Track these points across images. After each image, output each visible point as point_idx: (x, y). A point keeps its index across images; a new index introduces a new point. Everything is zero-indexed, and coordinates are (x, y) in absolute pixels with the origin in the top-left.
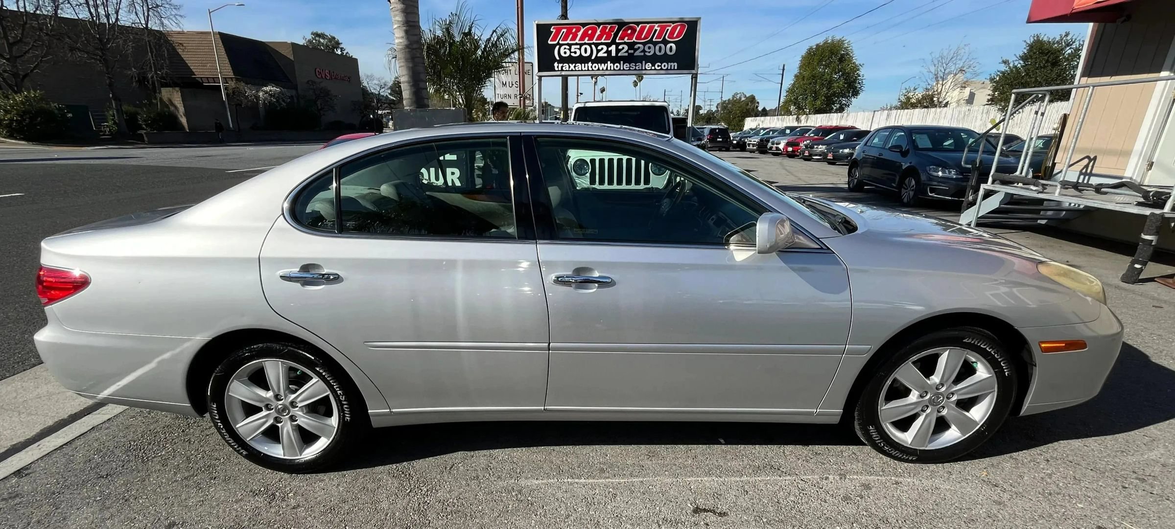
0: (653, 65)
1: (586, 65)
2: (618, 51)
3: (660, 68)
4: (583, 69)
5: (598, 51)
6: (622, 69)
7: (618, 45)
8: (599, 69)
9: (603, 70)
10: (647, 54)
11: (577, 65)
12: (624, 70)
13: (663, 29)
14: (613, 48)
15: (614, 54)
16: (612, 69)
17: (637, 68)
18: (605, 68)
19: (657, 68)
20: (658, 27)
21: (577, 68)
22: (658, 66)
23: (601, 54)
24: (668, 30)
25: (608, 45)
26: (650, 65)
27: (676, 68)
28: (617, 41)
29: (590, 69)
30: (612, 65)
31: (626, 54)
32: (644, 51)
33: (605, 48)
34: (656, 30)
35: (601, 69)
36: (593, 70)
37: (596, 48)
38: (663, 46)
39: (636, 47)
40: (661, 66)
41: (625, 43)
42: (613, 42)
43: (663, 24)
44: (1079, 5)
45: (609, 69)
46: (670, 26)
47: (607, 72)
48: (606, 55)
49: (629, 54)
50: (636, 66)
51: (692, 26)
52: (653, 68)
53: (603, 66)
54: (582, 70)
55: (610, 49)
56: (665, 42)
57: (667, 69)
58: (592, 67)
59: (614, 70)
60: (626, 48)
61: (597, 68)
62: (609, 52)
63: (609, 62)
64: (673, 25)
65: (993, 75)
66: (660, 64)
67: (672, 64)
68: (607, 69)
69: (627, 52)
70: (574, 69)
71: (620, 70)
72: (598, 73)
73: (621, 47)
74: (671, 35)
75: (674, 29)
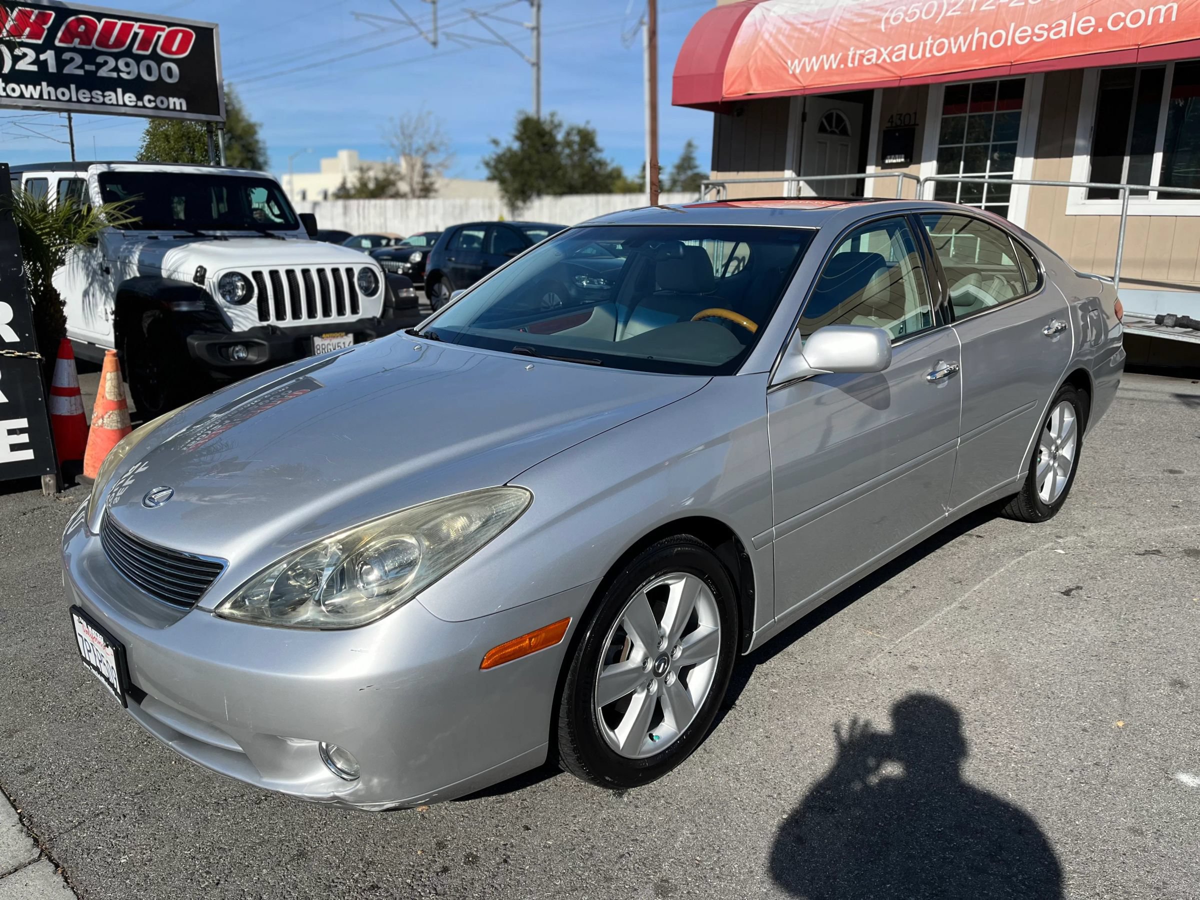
0: (140, 98)
2: (61, 63)
3: (153, 104)
5: (16, 59)
6: (74, 99)
7: (59, 52)
8: (22, 96)
9: (32, 97)
10: (124, 75)
12: (78, 101)
13: (149, 33)
14: (49, 56)
15: (52, 68)
16: (53, 97)
17: (107, 100)
18: (36, 96)
19: (147, 105)
20: (140, 27)
22: (150, 101)
23: (22, 65)
24: (159, 37)
25: (39, 50)
26: (134, 98)
27: (184, 108)
28: (57, 43)
30: (51, 89)
31: (81, 72)
32: (116, 69)
33: (31, 54)
34: (136, 34)
35: (27, 95)
36: (8, 96)
37: (11, 51)
38: (153, 65)
39: (100, 59)
40: (154, 101)
41: (74, 50)
42: (49, 44)
43: (151, 25)
45: (46, 96)
46: (163, 30)
47: (42, 104)
48: (34, 68)
49: (86, 71)
50: (104, 96)
51: (205, 35)
52: (140, 104)
53: (30, 91)
55: (42, 57)
56: (159, 60)
57: (168, 109)
58: (5, 89)
59: (58, 100)
60: (79, 60)
61: (17, 93)
62: (43, 65)
63: (44, 84)
64: (168, 30)
66: (152, 98)
67: (176, 100)
68: (41, 97)
69: (81, 67)
71: (70, 100)
72: (21, 102)
73: (66, 56)
74: (167, 47)
75: (171, 37)
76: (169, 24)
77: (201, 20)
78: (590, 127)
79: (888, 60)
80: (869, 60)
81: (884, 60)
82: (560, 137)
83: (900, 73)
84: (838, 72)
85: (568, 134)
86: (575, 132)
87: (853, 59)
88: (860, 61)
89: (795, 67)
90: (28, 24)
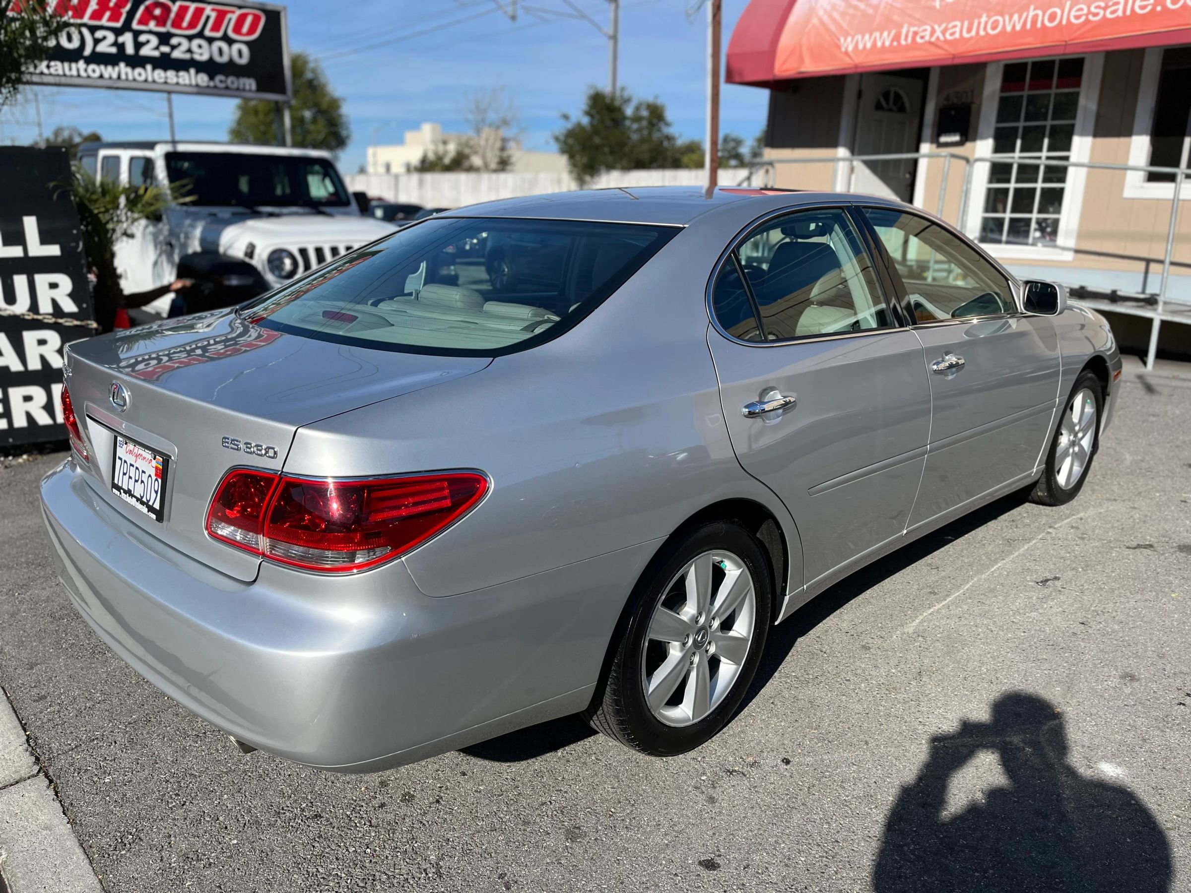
0: (212, 78)
1: (74, 65)
2: (138, 45)
3: (223, 85)
4: (67, 72)
5: (97, 41)
6: (150, 79)
7: (137, 34)
8: (101, 76)
9: (110, 78)
10: (196, 57)
11: (52, 63)
12: (154, 81)
13: (221, 15)
14: (127, 39)
15: (130, 50)
16: (130, 78)
17: (180, 80)
18: (115, 76)
19: (219, 84)
20: (213, 10)
21: (52, 70)
22: (221, 81)
23: (102, 48)
24: (230, 20)
25: (118, 32)
26: (206, 78)
27: (254, 88)
28: (135, 26)
29: (83, 74)
30: (129, 70)
31: (156, 54)
32: (189, 51)
33: (111, 37)
34: (208, 18)
35: (106, 75)
36: (89, 77)
37: (93, 34)
38: (224, 46)
39: (174, 41)
40: (225, 82)
41: (150, 32)
42: (127, 27)
45: (123, 77)
46: (233, 12)
47: (120, 84)
48: (113, 50)
49: (161, 53)
50: (178, 77)
51: (273, 18)
52: (212, 83)
53: (109, 71)
54: (65, 75)
55: (121, 39)
56: (229, 41)
57: (237, 89)
58: (86, 70)
59: (135, 80)
60: (154, 41)
61: (97, 74)
62: (121, 47)
63: (122, 65)
64: (239, 12)
66: (223, 78)
67: (246, 80)
68: (119, 77)
69: (157, 48)
70: (46, 71)
71: (146, 81)
72: (100, 82)
73: (143, 38)
74: (238, 29)
75: (241, 19)
76: (240, 7)
78: (660, 102)
79: (942, 38)
80: (922, 37)
81: (938, 38)
82: (629, 111)
83: (952, 50)
84: (891, 49)
85: (637, 108)
86: (644, 107)
87: (907, 37)
88: (914, 39)
89: (848, 44)
90: (108, 8)
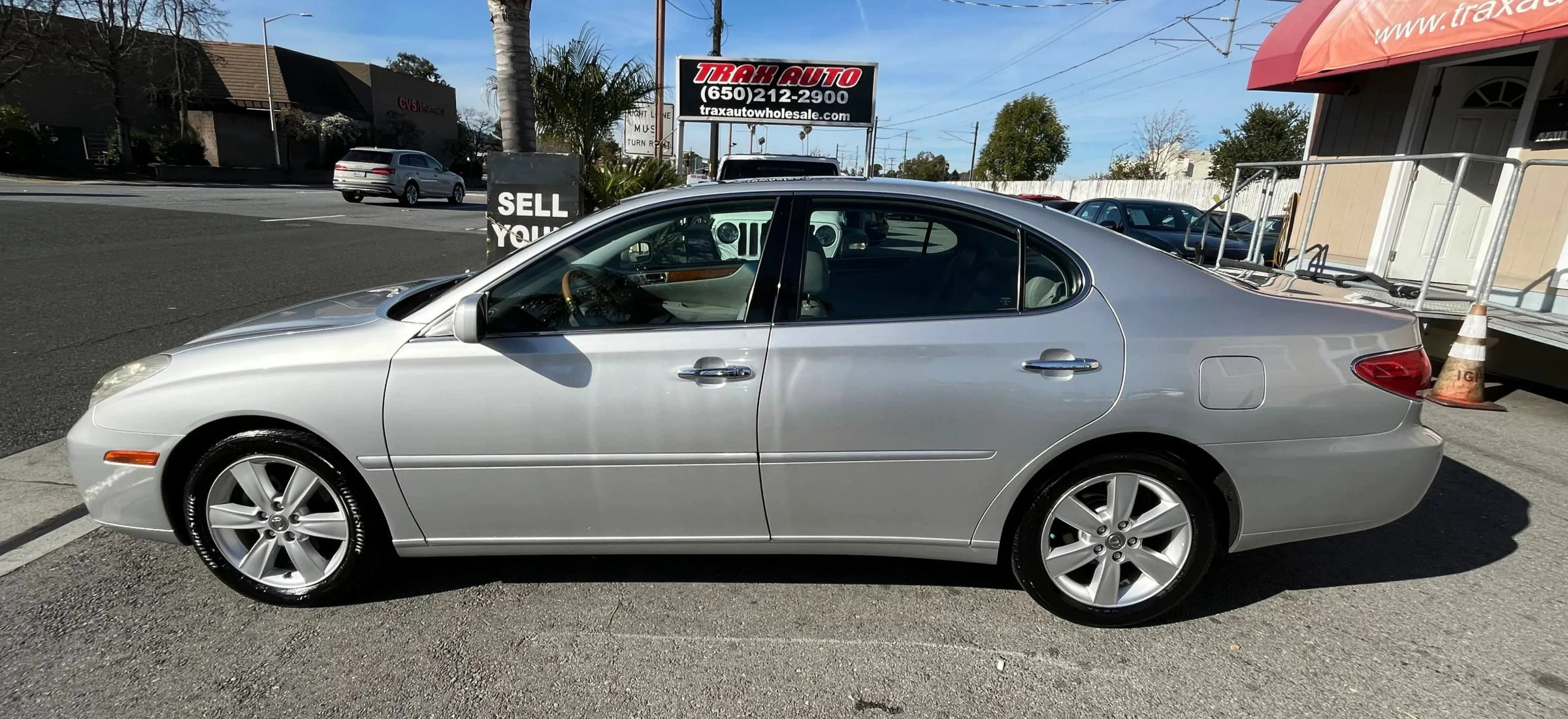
0: (821, 115)
1: (740, 110)
2: (779, 96)
3: (829, 118)
4: (736, 115)
5: (755, 95)
6: (783, 117)
7: (778, 89)
8: (755, 116)
9: (760, 117)
10: (814, 101)
11: (728, 110)
12: (785, 118)
13: (833, 73)
14: (772, 92)
15: (773, 99)
16: (771, 116)
17: (802, 117)
18: (762, 116)
19: (825, 118)
20: (828, 71)
21: (728, 114)
22: (827, 116)
23: (757, 99)
24: (839, 75)
26: (818, 115)
27: (848, 120)
29: (744, 115)
30: (771, 112)
31: (789, 101)
32: (810, 97)
33: (763, 92)
34: (825, 75)
36: (747, 117)
37: (753, 91)
38: (833, 93)
39: (801, 92)
40: (830, 116)
43: (834, 68)
44: (1304, 73)
45: (767, 116)
46: (842, 71)
47: (765, 121)
48: (763, 100)
49: (792, 100)
50: (800, 115)
51: (868, 72)
52: (821, 118)
53: (760, 113)
55: (769, 93)
56: (836, 89)
57: (838, 120)
58: (746, 113)
59: (774, 118)
60: (788, 93)
62: (768, 97)
63: (767, 109)
64: (845, 70)
65: (1213, 146)
66: (829, 114)
67: (844, 114)
69: (790, 97)
71: (780, 118)
72: (754, 120)
73: (782, 92)
74: (843, 81)
75: (846, 75)
76: (846, 67)
77: (865, 61)
79: (1510, 12)
80: (1481, 16)
81: (1505, 13)
83: (1522, 26)
84: (1438, 34)
87: (1460, 17)
88: (1470, 18)
89: (1383, 36)
